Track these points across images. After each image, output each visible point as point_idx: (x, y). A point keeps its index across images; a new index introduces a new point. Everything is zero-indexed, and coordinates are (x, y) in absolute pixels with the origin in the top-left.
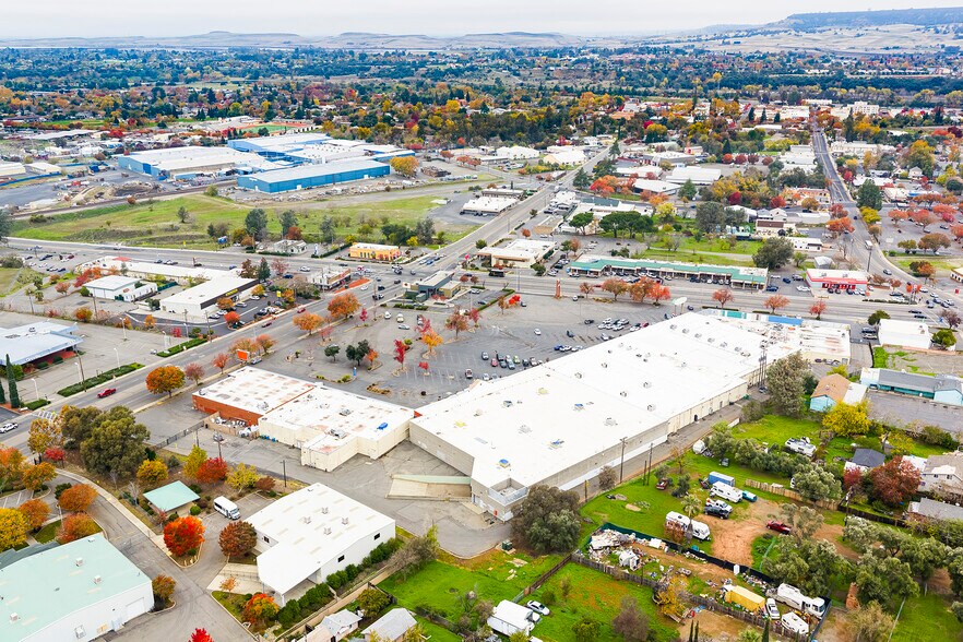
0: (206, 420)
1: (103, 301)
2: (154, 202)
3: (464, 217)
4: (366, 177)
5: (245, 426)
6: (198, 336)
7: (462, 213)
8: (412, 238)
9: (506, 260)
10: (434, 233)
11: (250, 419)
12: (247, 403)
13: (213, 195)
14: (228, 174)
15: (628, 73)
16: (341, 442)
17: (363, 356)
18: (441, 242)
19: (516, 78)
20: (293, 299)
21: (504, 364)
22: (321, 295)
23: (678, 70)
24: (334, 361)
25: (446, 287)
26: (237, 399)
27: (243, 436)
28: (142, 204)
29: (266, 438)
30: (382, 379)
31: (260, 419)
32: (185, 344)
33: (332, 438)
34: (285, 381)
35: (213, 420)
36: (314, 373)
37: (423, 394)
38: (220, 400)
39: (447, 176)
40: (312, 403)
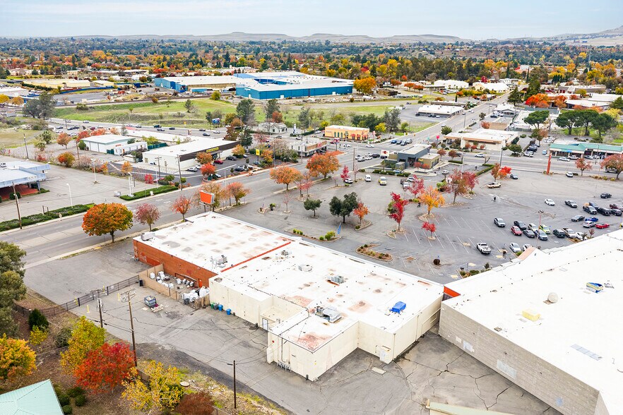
0: (143, 276)
1: (95, 154)
2: (172, 102)
3: (419, 117)
4: (334, 93)
5: (194, 286)
6: (168, 183)
7: (418, 115)
8: (381, 124)
9: (476, 142)
10: (399, 122)
11: (199, 278)
12: (199, 256)
13: (216, 99)
14: (230, 90)
15: (514, 53)
16: (332, 330)
17: (350, 210)
18: (404, 131)
19: (432, 55)
20: (271, 160)
21: (530, 233)
22: (299, 160)
23: (552, 51)
24: (315, 216)
25: (425, 157)
26: (188, 250)
27: (187, 302)
28: (162, 103)
29: (218, 308)
30: (376, 240)
31: (211, 280)
32: (154, 190)
33: (317, 320)
34: (253, 232)
35: (153, 275)
36: (291, 227)
37: (437, 262)
38: (165, 249)
39: (399, 95)
40: (287, 263)
